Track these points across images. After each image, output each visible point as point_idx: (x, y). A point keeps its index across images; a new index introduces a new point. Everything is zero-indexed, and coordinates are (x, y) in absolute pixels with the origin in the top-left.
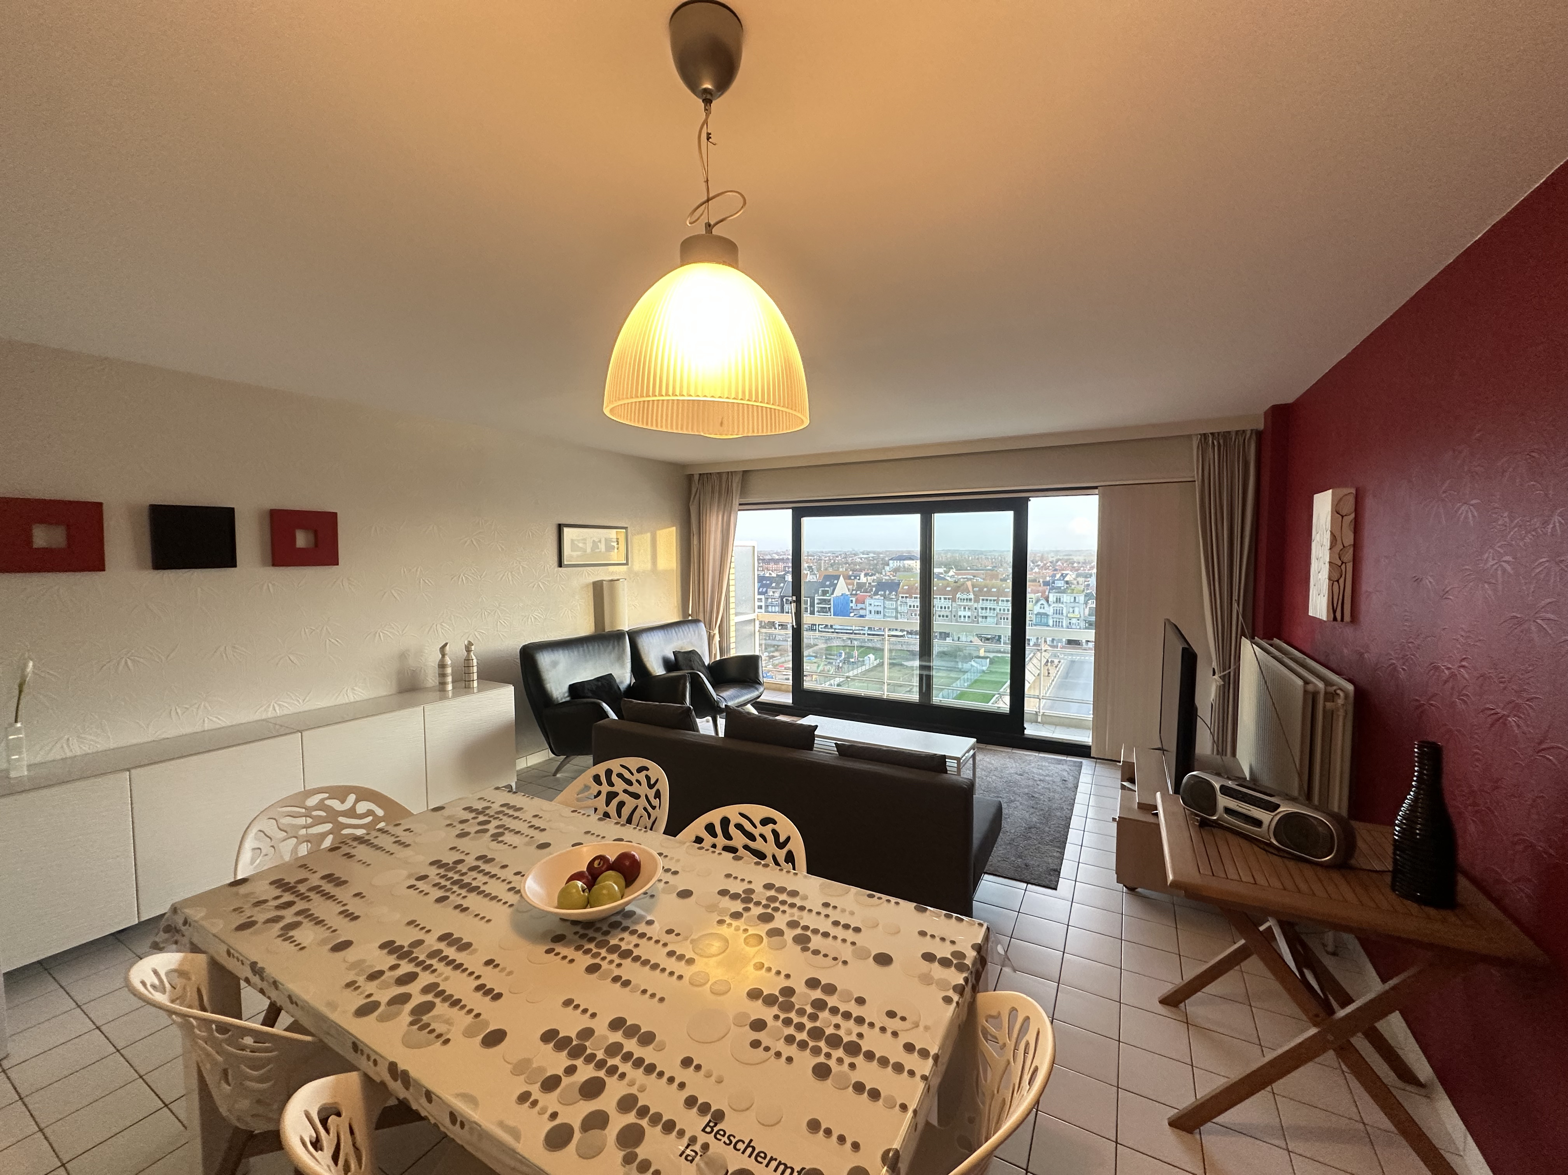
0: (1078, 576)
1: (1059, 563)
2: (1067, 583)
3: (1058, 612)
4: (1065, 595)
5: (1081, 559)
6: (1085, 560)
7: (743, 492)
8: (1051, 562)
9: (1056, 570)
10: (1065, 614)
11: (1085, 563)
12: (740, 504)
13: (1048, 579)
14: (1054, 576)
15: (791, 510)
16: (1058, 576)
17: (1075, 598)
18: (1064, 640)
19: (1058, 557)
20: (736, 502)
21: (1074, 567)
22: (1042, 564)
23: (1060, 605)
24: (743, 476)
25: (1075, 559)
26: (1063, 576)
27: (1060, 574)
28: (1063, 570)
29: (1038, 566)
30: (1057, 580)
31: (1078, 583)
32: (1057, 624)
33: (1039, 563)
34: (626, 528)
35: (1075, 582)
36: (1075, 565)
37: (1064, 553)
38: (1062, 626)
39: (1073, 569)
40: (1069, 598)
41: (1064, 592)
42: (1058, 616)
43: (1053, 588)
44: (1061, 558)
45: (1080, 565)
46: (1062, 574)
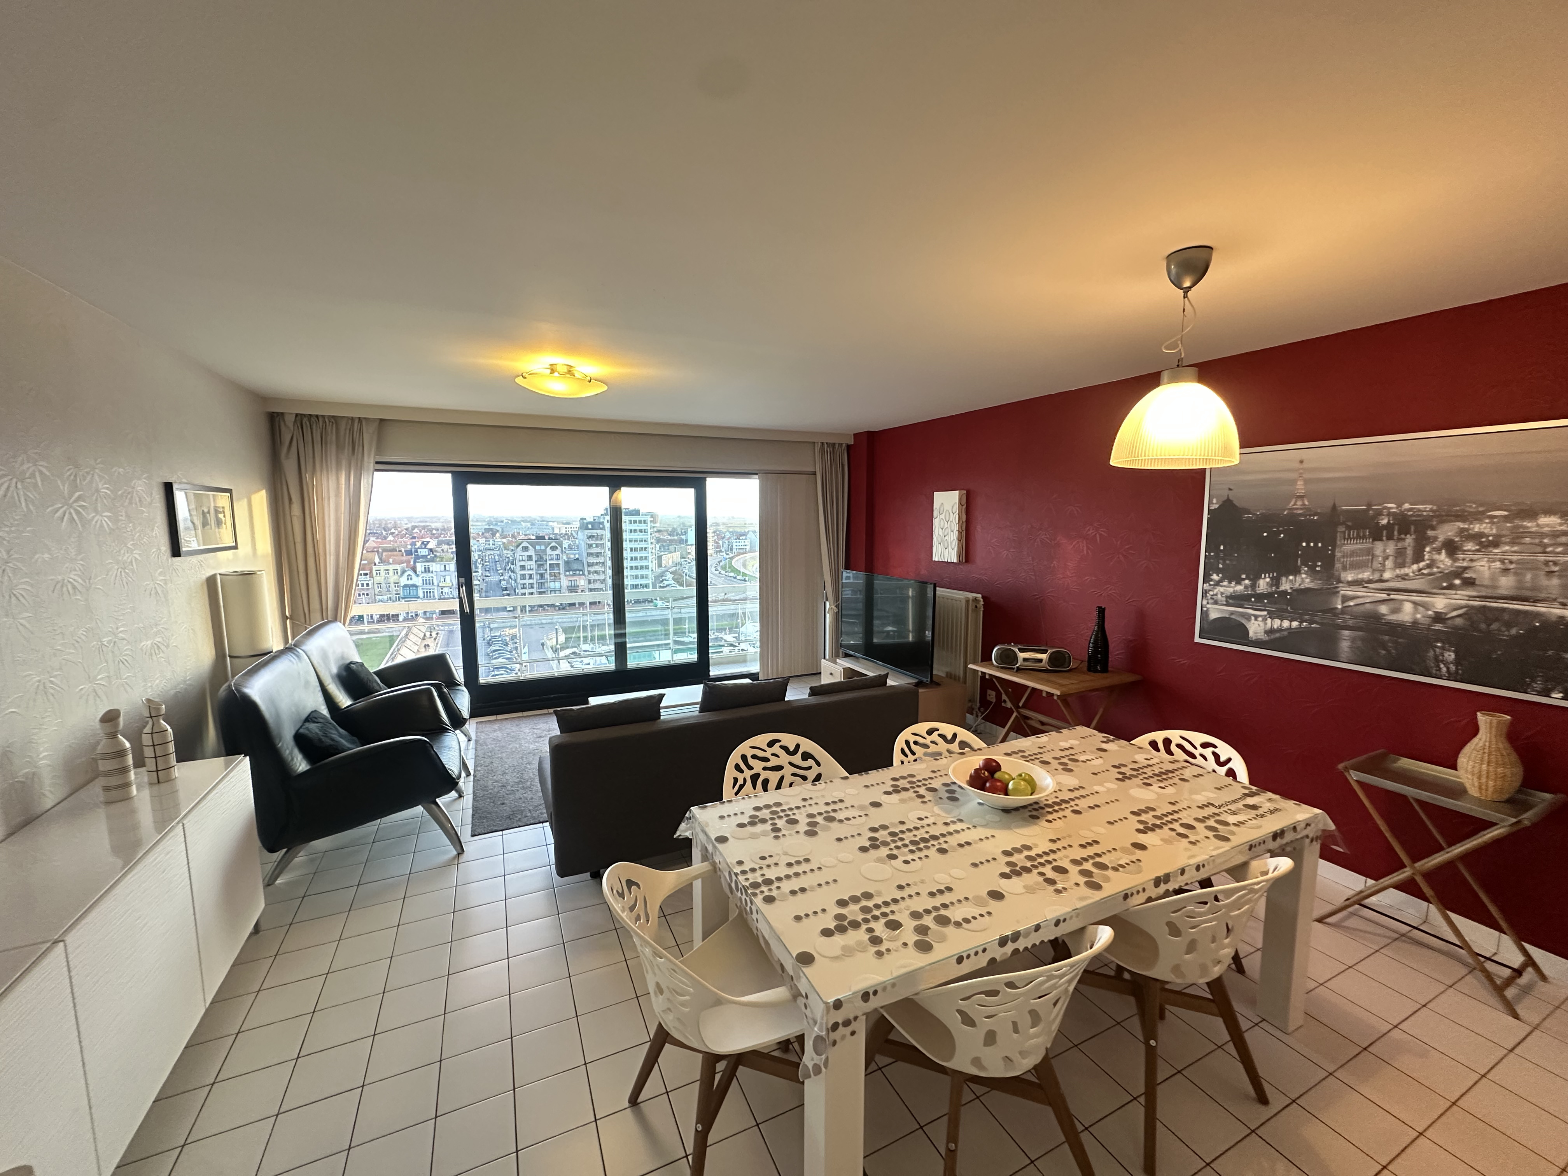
0: (439, 544)
1: (416, 530)
2: (431, 550)
3: (426, 582)
4: (434, 564)
5: (439, 525)
6: (443, 526)
7: (380, 446)
8: (406, 529)
9: (414, 538)
10: (435, 584)
11: (444, 529)
12: (377, 463)
13: (409, 547)
14: (413, 544)
15: (450, 475)
16: (418, 544)
17: (445, 566)
18: (437, 611)
19: (413, 524)
20: (369, 460)
21: (434, 534)
22: (397, 532)
23: (430, 575)
24: (380, 423)
25: (433, 525)
26: (425, 544)
27: (420, 543)
28: (422, 538)
29: (393, 533)
30: (419, 548)
31: (442, 550)
32: (428, 595)
33: (393, 530)
34: (229, 491)
35: (439, 549)
36: (434, 532)
37: (419, 520)
38: (434, 596)
39: (433, 536)
40: (438, 566)
41: (432, 560)
42: (428, 586)
43: (417, 557)
44: (417, 524)
45: (440, 532)
46: (423, 542)
